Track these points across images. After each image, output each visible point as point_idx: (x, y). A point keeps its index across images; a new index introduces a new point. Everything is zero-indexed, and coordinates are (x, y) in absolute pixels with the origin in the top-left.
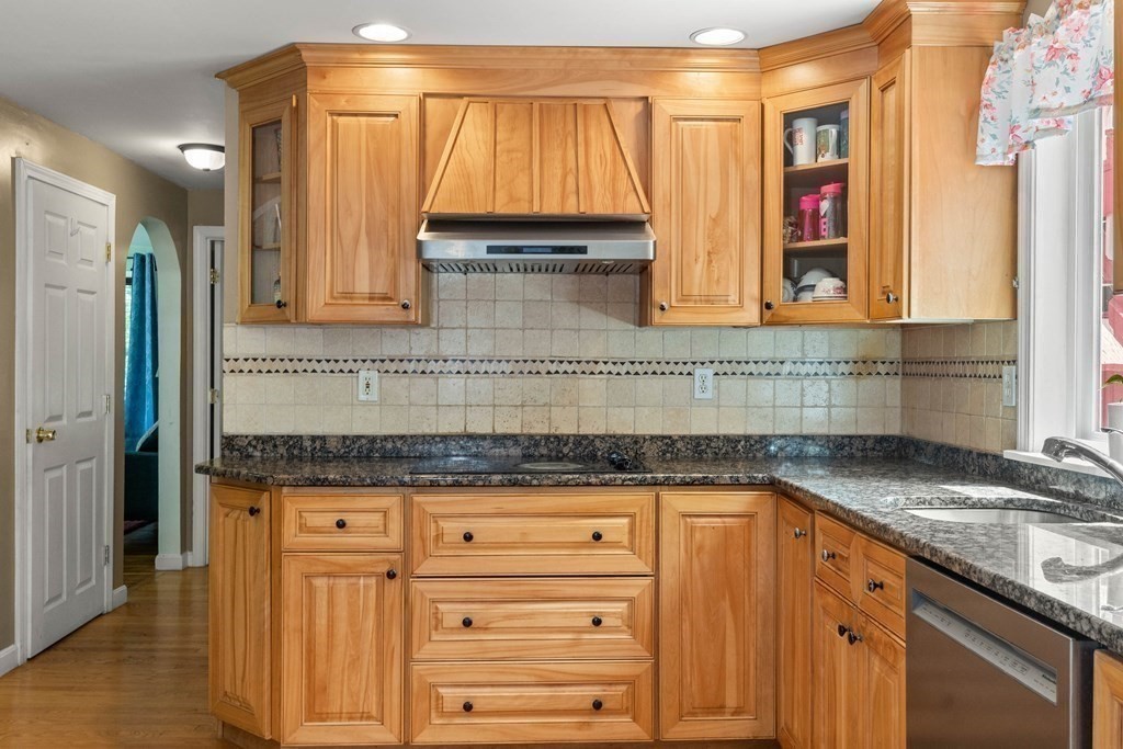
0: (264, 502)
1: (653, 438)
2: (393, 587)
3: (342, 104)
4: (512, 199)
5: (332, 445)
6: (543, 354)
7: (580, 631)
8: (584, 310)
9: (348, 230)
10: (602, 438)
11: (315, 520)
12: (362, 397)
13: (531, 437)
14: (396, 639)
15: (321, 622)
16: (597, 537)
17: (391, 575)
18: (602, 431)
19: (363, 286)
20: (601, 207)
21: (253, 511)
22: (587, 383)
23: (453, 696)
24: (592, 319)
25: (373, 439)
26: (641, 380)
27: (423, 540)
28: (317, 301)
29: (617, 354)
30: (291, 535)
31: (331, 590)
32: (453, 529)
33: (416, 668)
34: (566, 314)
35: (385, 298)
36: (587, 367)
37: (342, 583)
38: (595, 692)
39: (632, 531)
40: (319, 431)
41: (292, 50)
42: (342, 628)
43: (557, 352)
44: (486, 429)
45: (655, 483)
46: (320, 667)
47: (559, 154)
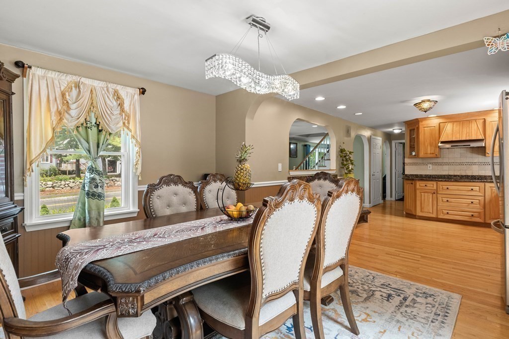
0: (413, 182)
1: (489, 176)
2: (435, 195)
3: (425, 126)
4: (456, 138)
5: (423, 176)
6: (465, 162)
7: (469, 204)
8: (473, 154)
9: (426, 144)
10: (477, 176)
11: (421, 185)
12: (429, 169)
13: (462, 175)
14: (435, 202)
15: (423, 199)
16: (472, 189)
17: (434, 193)
18: (477, 175)
19: (429, 152)
20: (474, 138)
21: (412, 184)
22: (474, 166)
23: (445, 212)
24: (475, 155)
25: (431, 175)
26: (486, 166)
27: (440, 188)
28: (422, 154)
29: (481, 161)
30: (418, 186)
31: (424, 195)
32: (445, 187)
33: (438, 207)
34: (469, 155)
35: (433, 154)
36: (474, 164)
37: (426, 194)
38: (472, 214)
39: (479, 189)
40: (421, 174)
41: (417, 119)
42: (426, 200)
43: (467, 161)
44: (452, 174)
45: (484, 182)
46: (423, 205)
47: (465, 130)
